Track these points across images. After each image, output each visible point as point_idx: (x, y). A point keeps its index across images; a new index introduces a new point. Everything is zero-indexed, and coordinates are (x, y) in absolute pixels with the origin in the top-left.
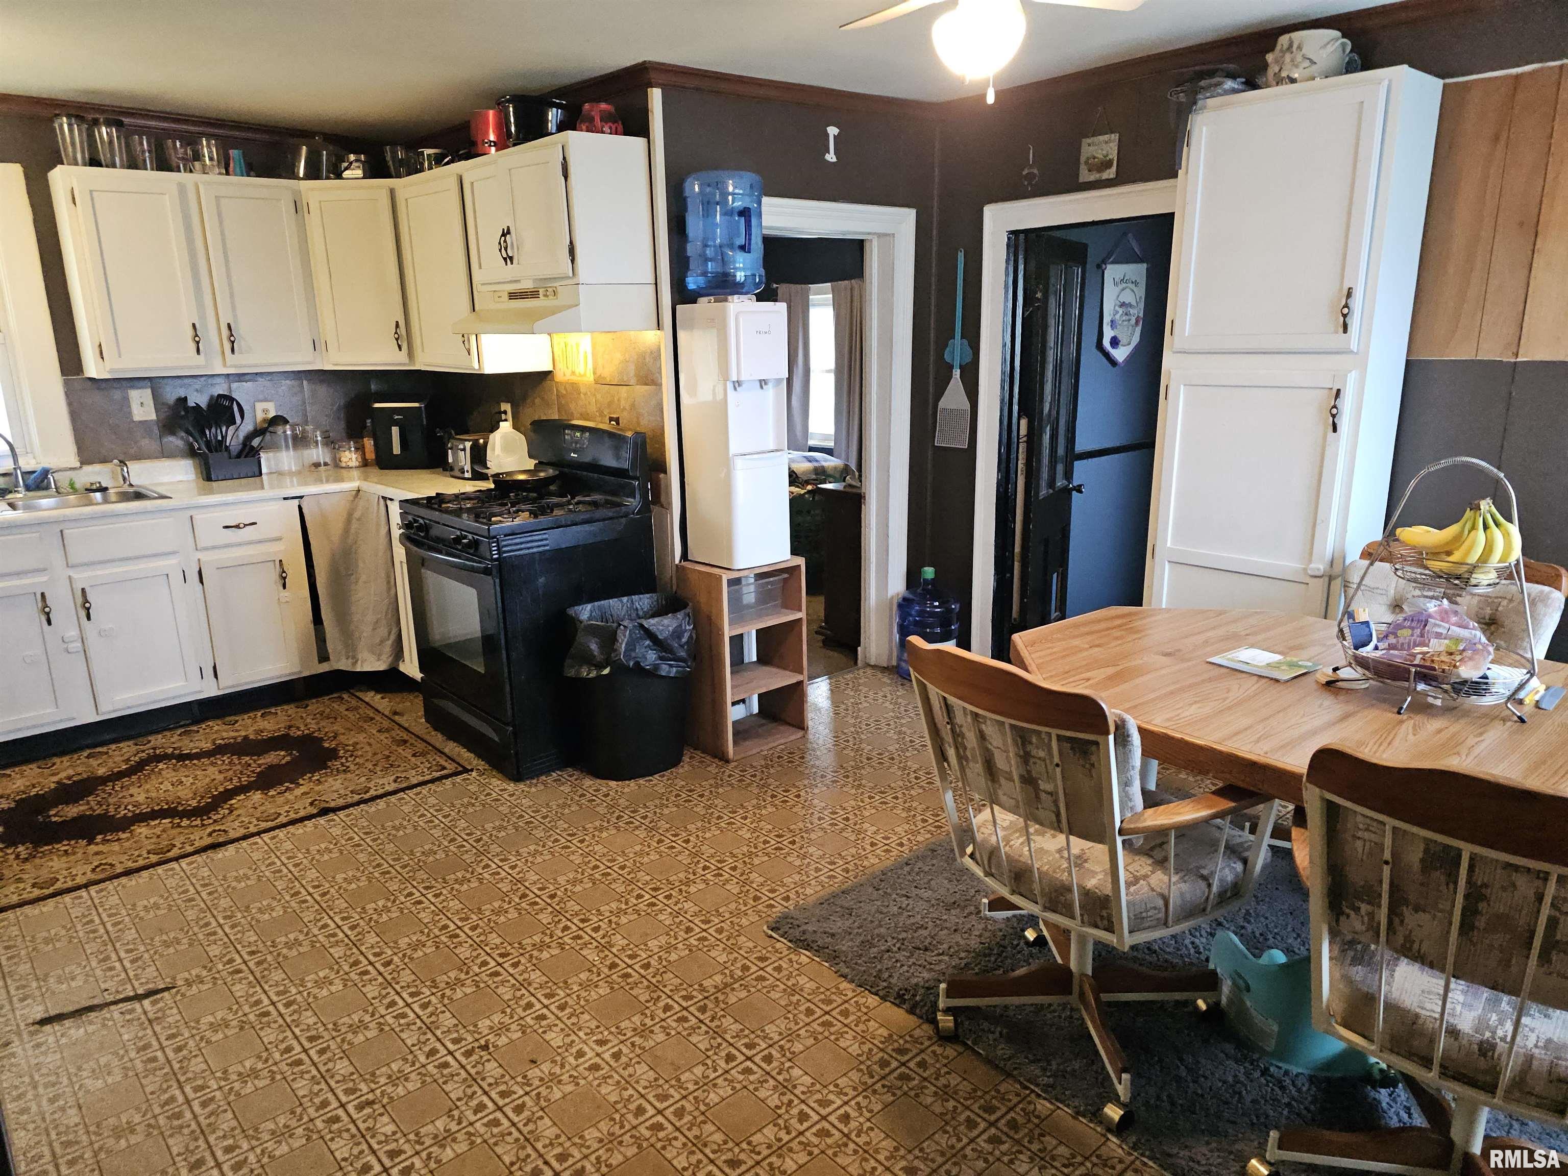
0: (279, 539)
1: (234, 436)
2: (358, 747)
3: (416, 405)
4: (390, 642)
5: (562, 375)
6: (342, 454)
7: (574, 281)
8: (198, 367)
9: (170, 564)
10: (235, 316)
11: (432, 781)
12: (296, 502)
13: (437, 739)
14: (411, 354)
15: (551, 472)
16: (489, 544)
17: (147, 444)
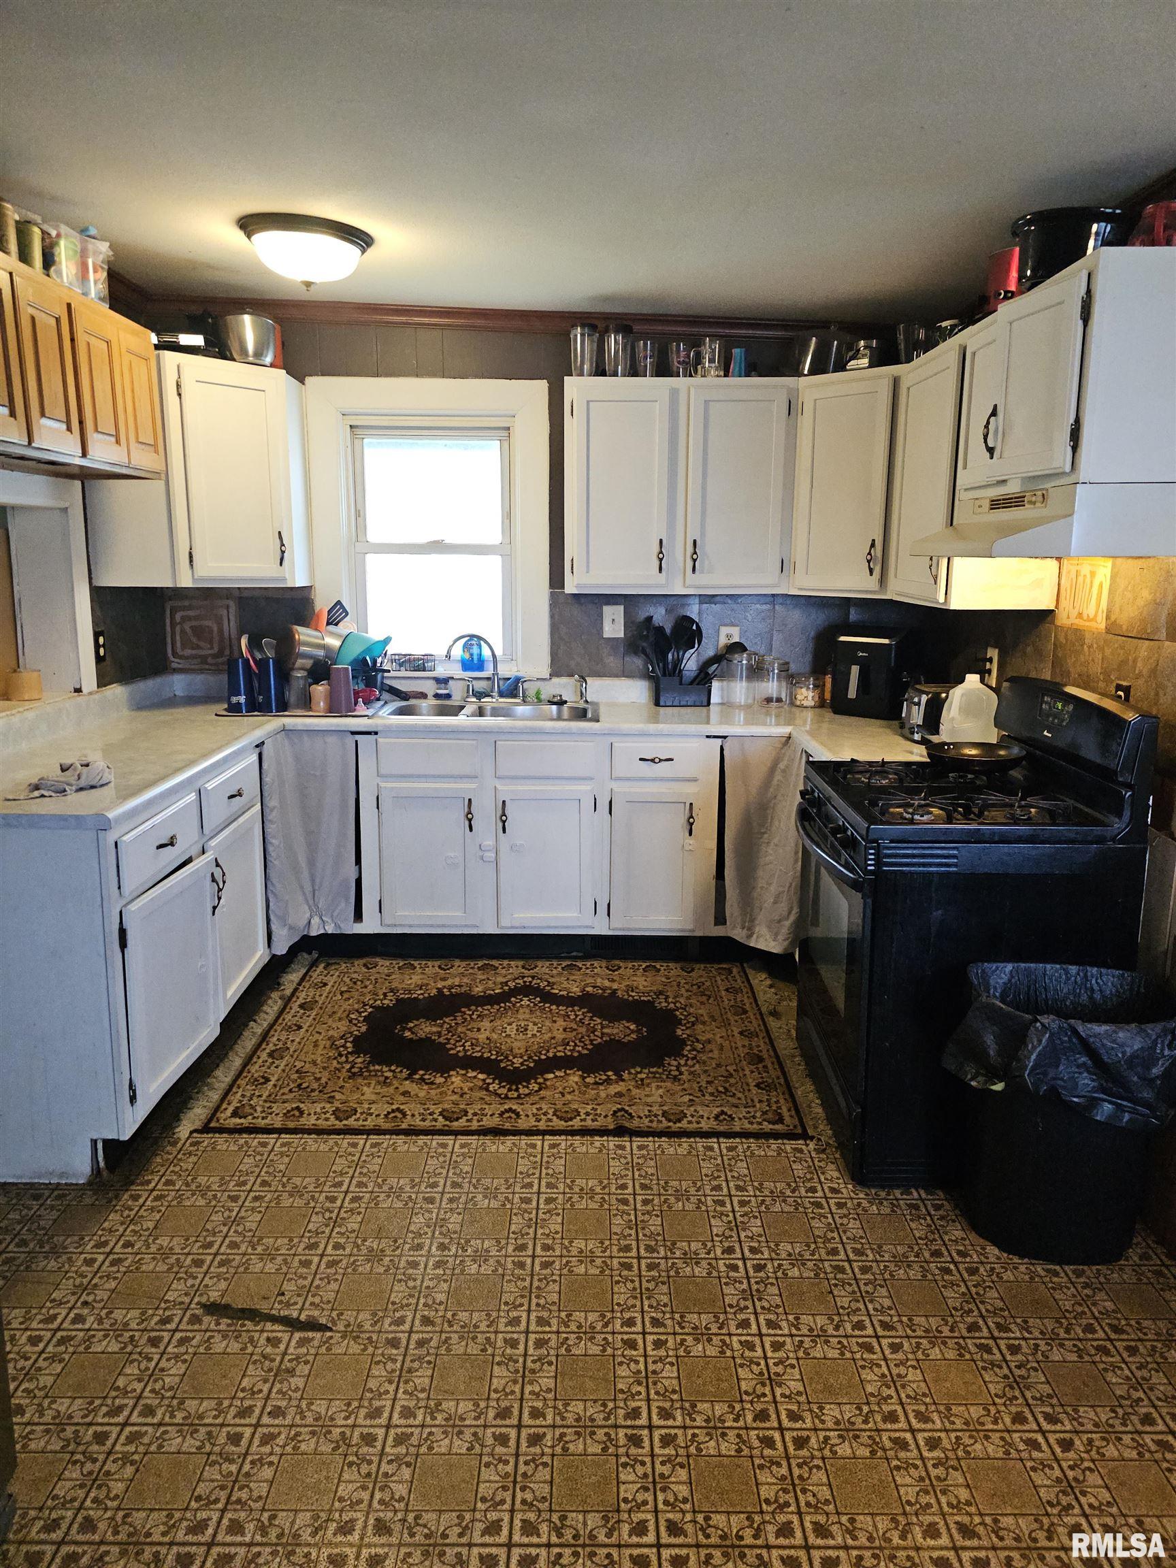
0: (695, 780)
1: (691, 663)
2: (709, 1047)
3: (886, 641)
4: (788, 923)
5: (1065, 618)
6: (799, 691)
7: (1071, 479)
8: (657, 586)
9: (584, 789)
10: (703, 534)
11: (757, 1135)
12: (719, 741)
13: (797, 1069)
14: (883, 581)
15: (1016, 751)
16: (866, 848)
17: (612, 661)
